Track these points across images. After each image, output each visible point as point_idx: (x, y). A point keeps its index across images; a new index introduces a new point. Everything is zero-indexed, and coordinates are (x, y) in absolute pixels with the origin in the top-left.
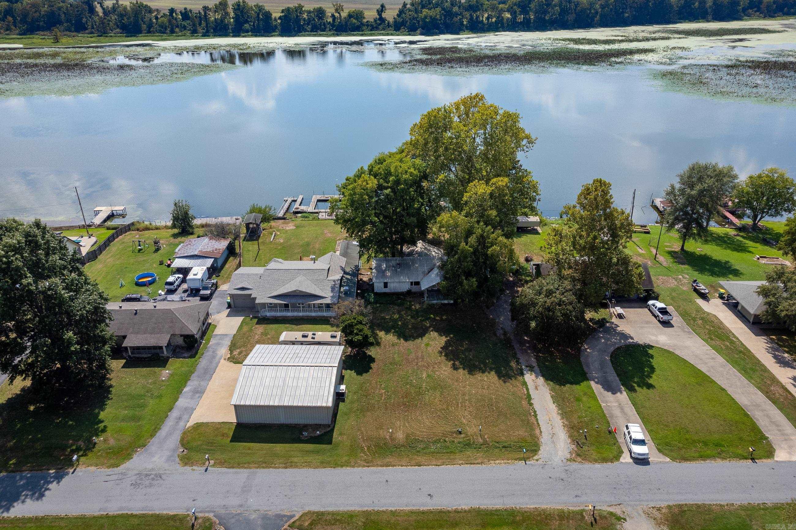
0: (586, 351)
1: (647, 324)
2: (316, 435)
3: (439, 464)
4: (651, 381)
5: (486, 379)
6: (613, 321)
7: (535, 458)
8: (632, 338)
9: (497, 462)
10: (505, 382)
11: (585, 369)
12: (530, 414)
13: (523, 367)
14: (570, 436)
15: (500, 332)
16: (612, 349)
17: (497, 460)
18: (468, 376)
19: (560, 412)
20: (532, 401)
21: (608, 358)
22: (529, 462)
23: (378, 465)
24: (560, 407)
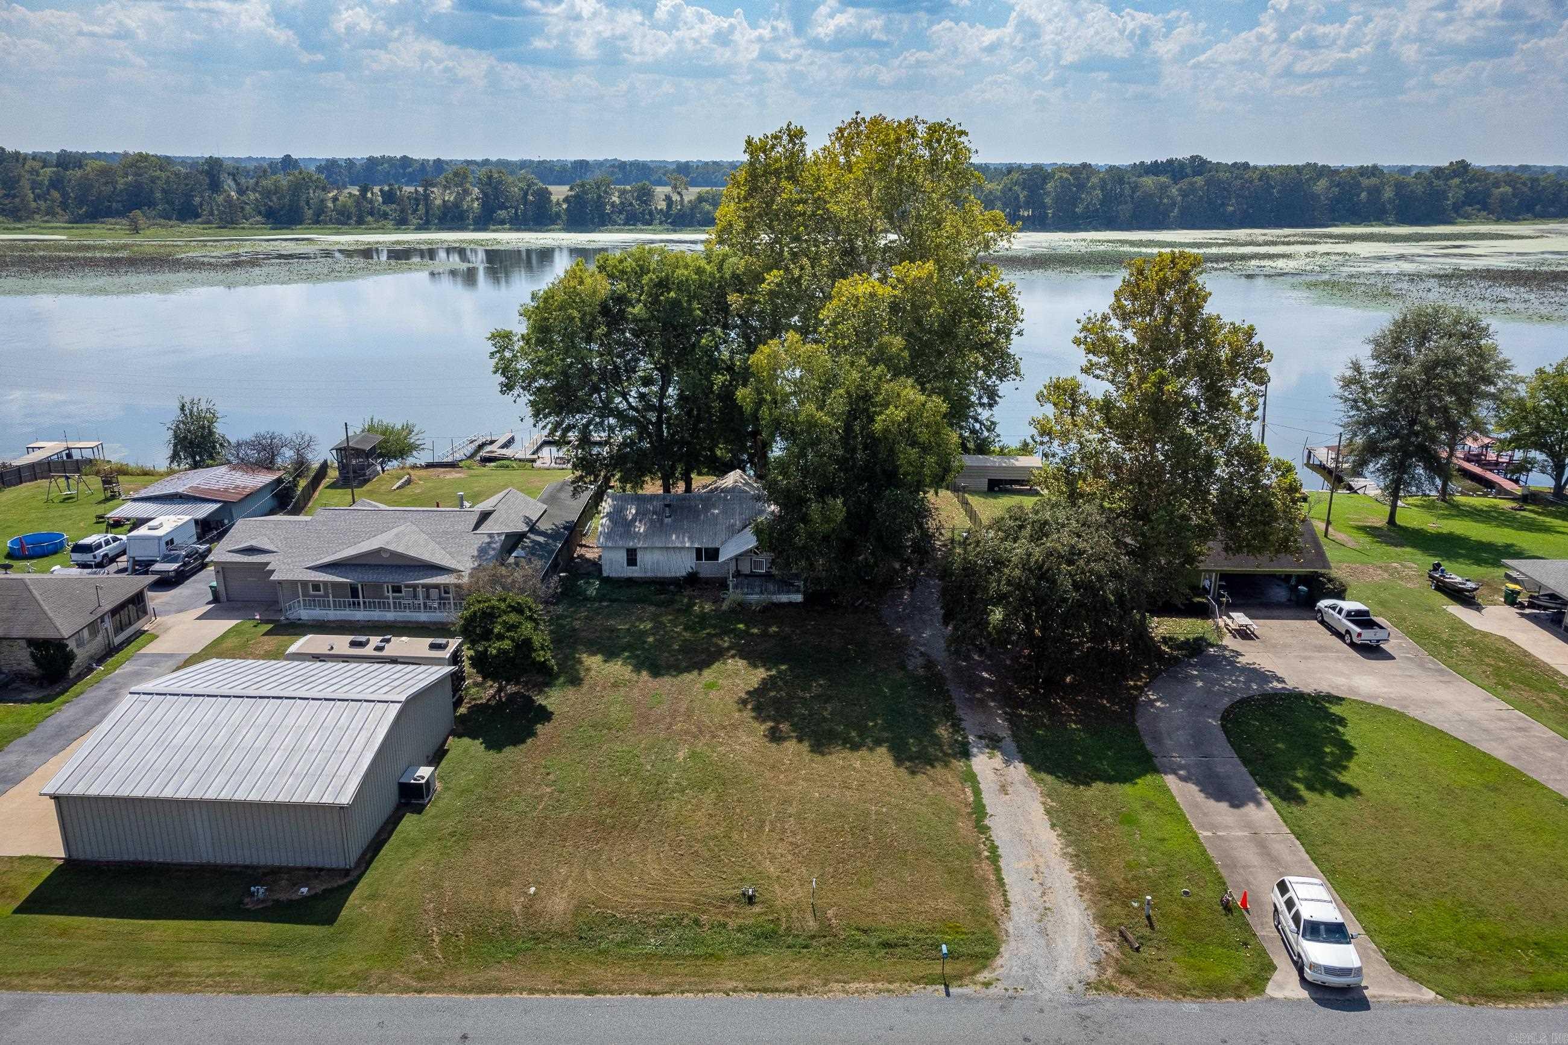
0: (1153, 706)
1: (1319, 652)
2: (294, 897)
3: (657, 988)
4: (1345, 778)
5: (858, 765)
6: (1224, 643)
7: (981, 977)
8: (1281, 680)
9: (854, 986)
10: (913, 773)
11: (1150, 747)
12: (978, 854)
13: (971, 738)
14: (1101, 917)
15: (915, 664)
16: (1226, 702)
17: (854, 980)
18: (807, 757)
19: (1070, 850)
20: (987, 822)
21: (1215, 723)
22: (960, 990)
23: (453, 988)
24: (1073, 838)
